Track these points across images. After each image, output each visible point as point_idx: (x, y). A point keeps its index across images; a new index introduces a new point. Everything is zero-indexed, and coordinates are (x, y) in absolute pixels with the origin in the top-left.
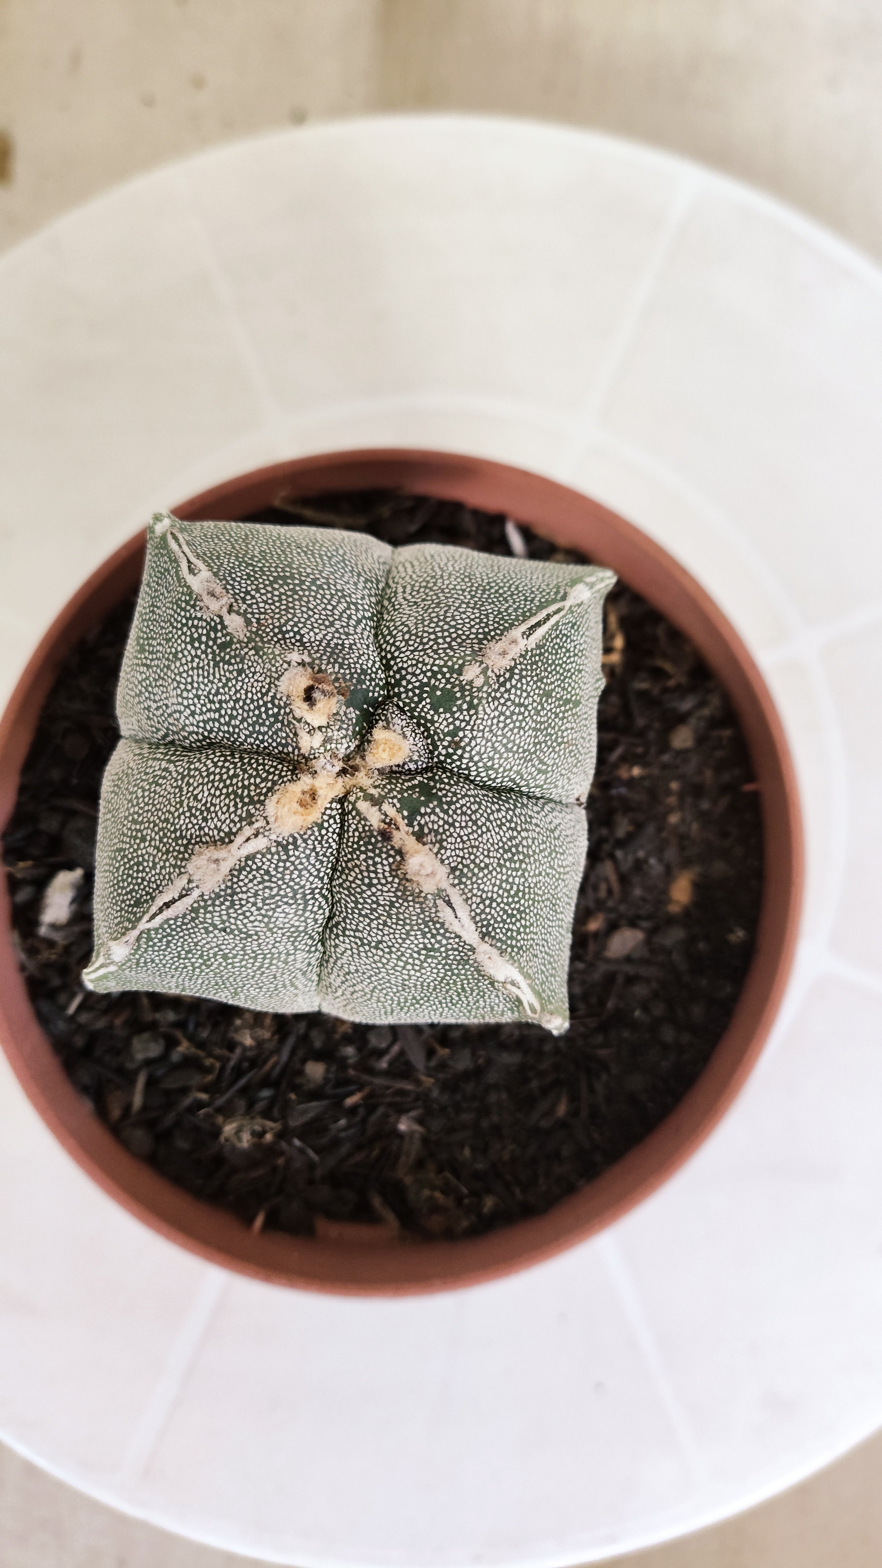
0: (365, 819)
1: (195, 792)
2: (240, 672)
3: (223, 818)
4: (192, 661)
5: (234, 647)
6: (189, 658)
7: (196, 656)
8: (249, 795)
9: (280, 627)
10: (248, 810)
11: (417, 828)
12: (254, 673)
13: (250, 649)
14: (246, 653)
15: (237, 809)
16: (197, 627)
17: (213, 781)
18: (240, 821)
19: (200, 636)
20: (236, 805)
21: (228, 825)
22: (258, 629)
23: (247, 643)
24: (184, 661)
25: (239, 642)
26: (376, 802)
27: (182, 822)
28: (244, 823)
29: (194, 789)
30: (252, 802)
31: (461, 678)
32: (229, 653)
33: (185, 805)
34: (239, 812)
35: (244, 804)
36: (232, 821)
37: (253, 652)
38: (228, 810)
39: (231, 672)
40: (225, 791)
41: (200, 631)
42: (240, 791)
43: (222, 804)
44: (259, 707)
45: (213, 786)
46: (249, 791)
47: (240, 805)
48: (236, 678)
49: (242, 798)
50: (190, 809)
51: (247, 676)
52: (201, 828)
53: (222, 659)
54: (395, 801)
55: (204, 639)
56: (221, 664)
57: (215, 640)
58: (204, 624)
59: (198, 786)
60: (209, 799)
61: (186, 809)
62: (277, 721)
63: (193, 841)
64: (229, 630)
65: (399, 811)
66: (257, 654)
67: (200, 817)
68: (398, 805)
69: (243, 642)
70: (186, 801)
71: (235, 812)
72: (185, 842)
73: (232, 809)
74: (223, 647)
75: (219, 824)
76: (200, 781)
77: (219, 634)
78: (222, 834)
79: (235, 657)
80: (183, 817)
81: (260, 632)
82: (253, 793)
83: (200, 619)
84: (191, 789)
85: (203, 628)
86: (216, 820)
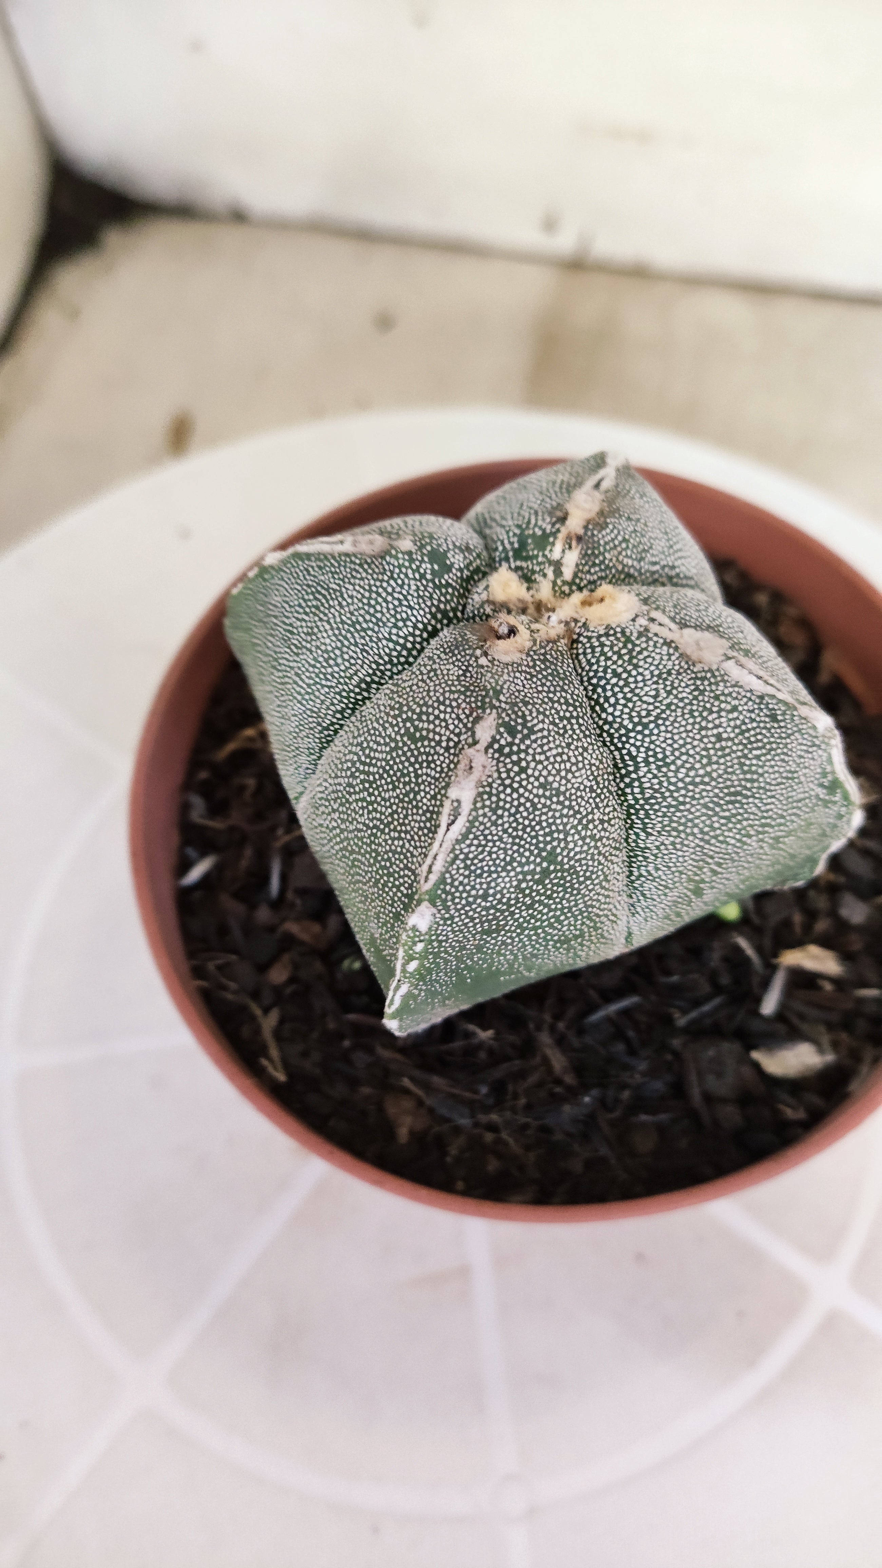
0: (577, 565)
1: (652, 700)
2: (526, 704)
3: (658, 657)
4: (541, 762)
5: (507, 719)
6: (540, 767)
7: (534, 760)
8: (625, 646)
9: (463, 693)
10: (638, 638)
11: (557, 526)
12: (519, 691)
13: (500, 701)
14: (506, 703)
15: (643, 649)
16: (508, 771)
17: (632, 691)
18: (651, 639)
19: (514, 763)
20: (640, 653)
21: (661, 648)
22: (478, 707)
23: (496, 708)
24: (545, 773)
25: (499, 716)
26: (557, 566)
27: (684, 695)
28: (650, 635)
29: (649, 704)
30: (628, 640)
31: (414, 551)
32: (516, 721)
33: (668, 701)
34: (644, 645)
35: (634, 645)
36: (655, 646)
37: (502, 698)
38: (649, 656)
39: (531, 712)
40: (634, 673)
41: (509, 766)
42: (626, 658)
43: (647, 666)
44: (545, 677)
45: (636, 687)
46: (620, 649)
47: (638, 649)
48: (534, 704)
49: (630, 652)
50: (669, 693)
51: (525, 696)
52: (679, 673)
53: (524, 725)
54: (547, 553)
55: (515, 758)
56: (529, 725)
57: (510, 744)
58: (501, 765)
59: (645, 702)
60: (649, 683)
61: (672, 697)
62: (546, 659)
63: (693, 675)
64: (494, 732)
65: (553, 544)
66: (501, 692)
67: (670, 678)
68: (549, 548)
69: (498, 713)
70: (665, 702)
71: (646, 649)
72: (699, 683)
73: (645, 653)
74: (512, 732)
75: (665, 658)
76: (639, 703)
77: (503, 742)
78: (671, 651)
79: (515, 713)
80: (680, 696)
81: (479, 704)
82: (621, 645)
83: (498, 771)
84: (651, 707)
85: (505, 765)
86: (664, 662)
